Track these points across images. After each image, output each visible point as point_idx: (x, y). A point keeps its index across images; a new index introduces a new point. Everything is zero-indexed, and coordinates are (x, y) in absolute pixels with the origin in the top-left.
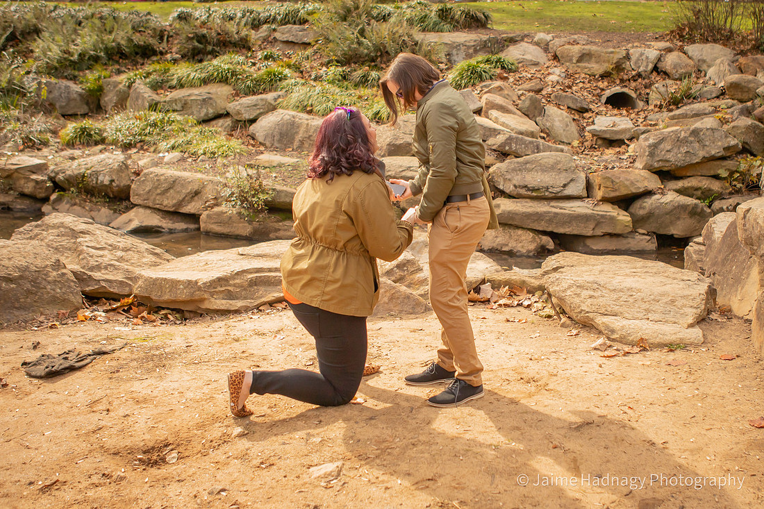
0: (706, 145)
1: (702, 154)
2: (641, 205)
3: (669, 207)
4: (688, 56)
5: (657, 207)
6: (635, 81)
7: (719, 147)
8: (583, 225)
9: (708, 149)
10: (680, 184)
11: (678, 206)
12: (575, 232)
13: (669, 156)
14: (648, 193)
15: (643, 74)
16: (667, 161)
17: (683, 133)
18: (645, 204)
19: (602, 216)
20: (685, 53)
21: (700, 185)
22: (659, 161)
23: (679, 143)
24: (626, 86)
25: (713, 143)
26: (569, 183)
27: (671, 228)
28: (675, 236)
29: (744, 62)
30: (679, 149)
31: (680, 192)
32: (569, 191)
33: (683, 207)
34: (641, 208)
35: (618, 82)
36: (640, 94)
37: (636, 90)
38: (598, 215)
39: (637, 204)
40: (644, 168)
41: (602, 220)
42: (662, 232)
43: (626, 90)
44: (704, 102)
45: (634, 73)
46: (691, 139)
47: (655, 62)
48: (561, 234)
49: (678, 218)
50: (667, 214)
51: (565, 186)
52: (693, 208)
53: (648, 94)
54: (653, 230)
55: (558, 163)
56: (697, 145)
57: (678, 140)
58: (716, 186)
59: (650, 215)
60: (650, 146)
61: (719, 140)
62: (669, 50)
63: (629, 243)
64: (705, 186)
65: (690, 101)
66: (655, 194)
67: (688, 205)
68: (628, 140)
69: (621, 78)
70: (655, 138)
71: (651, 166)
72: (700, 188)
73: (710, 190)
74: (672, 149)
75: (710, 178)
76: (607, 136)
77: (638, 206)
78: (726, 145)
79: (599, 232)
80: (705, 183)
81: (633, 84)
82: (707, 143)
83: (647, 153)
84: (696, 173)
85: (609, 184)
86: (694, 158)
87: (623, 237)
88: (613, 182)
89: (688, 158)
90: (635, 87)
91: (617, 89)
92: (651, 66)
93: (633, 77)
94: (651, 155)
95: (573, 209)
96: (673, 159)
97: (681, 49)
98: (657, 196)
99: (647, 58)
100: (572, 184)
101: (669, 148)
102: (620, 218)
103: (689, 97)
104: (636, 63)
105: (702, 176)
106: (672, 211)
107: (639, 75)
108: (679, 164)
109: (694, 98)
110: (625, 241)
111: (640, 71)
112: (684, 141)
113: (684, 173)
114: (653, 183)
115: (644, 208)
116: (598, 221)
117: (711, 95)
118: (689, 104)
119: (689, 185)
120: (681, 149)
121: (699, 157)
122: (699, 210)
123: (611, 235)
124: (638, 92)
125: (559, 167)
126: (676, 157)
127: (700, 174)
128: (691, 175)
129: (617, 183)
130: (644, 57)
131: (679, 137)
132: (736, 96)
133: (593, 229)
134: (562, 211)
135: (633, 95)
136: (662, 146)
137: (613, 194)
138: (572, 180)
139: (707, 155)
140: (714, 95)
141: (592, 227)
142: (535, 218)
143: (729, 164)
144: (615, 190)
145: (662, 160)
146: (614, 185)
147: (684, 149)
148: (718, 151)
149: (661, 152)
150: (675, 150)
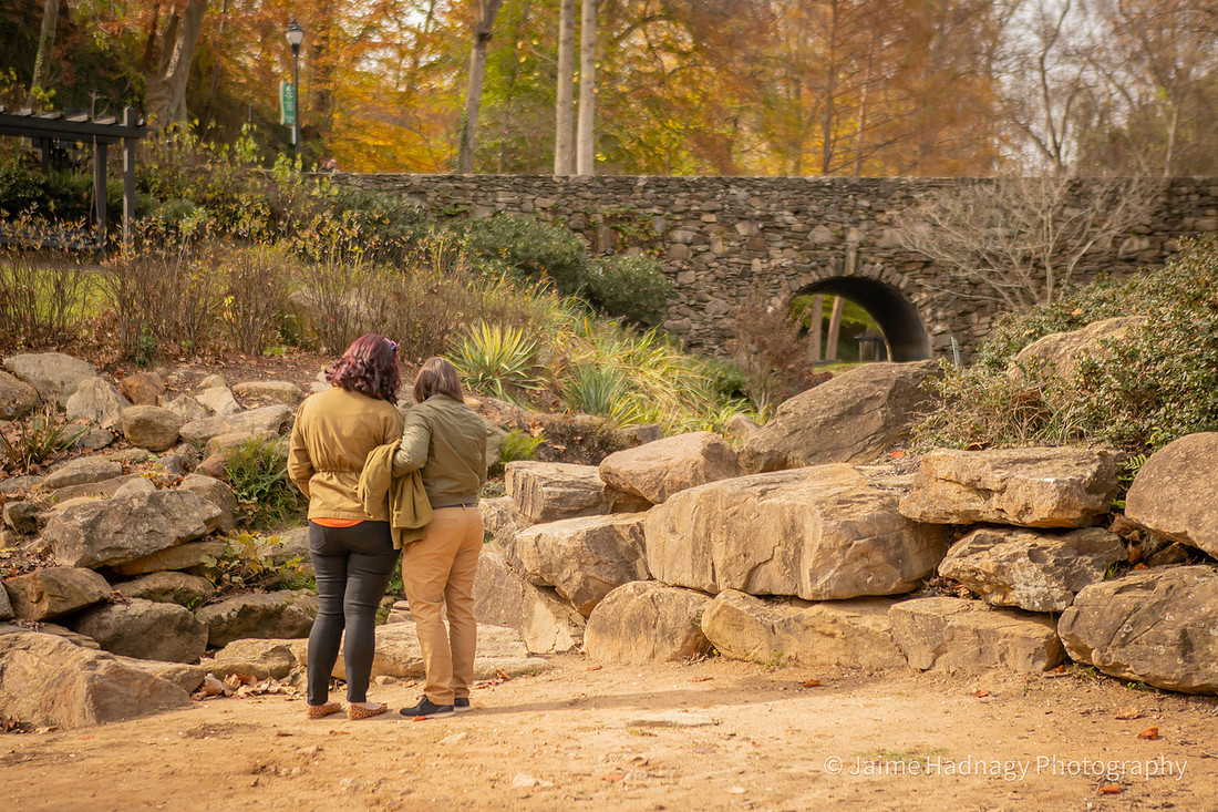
0: (177, 519)
1: (174, 533)
2: (99, 623)
3: (147, 621)
4: (15, 375)
5: (129, 624)
7: (197, 521)
9: (182, 524)
10: (143, 585)
11: (160, 619)
13: (122, 541)
14: (104, 604)
16: (120, 549)
17: (135, 501)
18: (106, 621)
20: (6, 370)
21: (173, 584)
22: (103, 551)
23: (132, 518)
25: (187, 514)
30: (135, 528)
31: (149, 595)
33: (167, 619)
34: (100, 628)
39: (94, 620)
40: (79, 564)
44: (90, 454)
46: (152, 510)
49: (161, 639)
50: (144, 632)
52: (182, 619)
56: (162, 519)
57: (130, 514)
58: (196, 584)
60: (84, 527)
61: (194, 510)
64: (182, 586)
65: (65, 453)
66: (112, 603)
67: (176, 615)
70: (85, 513)
71: (92, 559)
72: (172, 590)
73: (188, 591)
74: (124, 528)
75: (180, 573)
77: (95, 626)
78: (207, 517)
80: (180, 581)
82: (178, 515)
83: (82, 539)
84: (157, 567)
85: (56, 590)
86: (163, 540)
88: (60, 586)
89: (153, 541)
94: (89, 541)
96: (129, 545)
98: (118, 608)
101: (119, 527)
103: (61, 446)
105: (168, 570)
106: (151, 628)
108: (142, 553)
109: (70, 449)
112: (141, 515)
113: (138, 569)
114: (99, 587)
115: (106, 627)
117: (98, 442)
118: (65, 459)
119: (157, 586)
120: (140, 528)
121: (171, 538)
122: (190, 622)
126: (134, 540)
127: (165, 568)
128: (150, 571)
129: (66, 588)
131: (131, 509)
132: (145, 442)
136: (102, 525)
137: (64, 607)
139: (183, 535)
140: (103, 442)
143: (214, 546)
144: (65, 600)
145: (109, 548)
146: (62, 592)
147: (144, 528)
148: (197, 526)
149: (104, 535)
150: (131, 530)
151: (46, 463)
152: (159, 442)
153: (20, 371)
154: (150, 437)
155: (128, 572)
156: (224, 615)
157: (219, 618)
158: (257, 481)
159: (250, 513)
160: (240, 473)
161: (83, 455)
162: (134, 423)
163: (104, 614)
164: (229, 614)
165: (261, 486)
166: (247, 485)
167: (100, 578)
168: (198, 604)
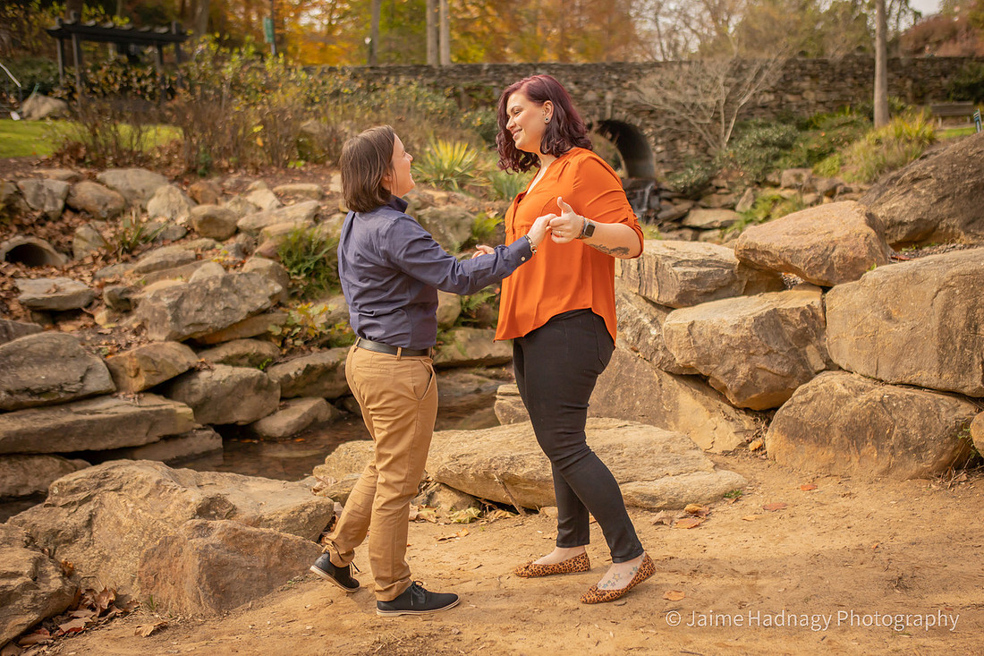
0: (247, 297)
1: (245, 308)
2: (189, 389)
3: (230, 385)
4: (107, 186)
5: (215, 388)
6: (43, 225)
7: (263, 297)
8: (132, 431)
9: (251, 300)
10: (223, 352)
11: (241, 382)
12: (122, 444)
13: (202, 317)
14: (193, 371)
15: (51, 214)
16: (201, 324)
17: (211, 283)
18: (195, 387)
19: (158, 413)
20: (98, 182)
21: (247, 350)
22: (188, 326)
23: (210, 297)
24: (31, 234)
25: (254, 291)
26: (85, 375)
27: (235, 414)
28: (240, 423)
29: (200, 190)
30: (213, 305)
31: (228, 361)
32: (93, 385)
33: (247, 382)
34: (191, 394)
35: (15, 229)
36: (59, 243)
37: (50, 239)
38: (151, 412)
39: (184, 387)
40: (169, 339)
41: (156, 419)
42: (222, 421)
43: (32, 240)
44: (169, 244)
45: (37, 214)
46: (225, 290)
47: (64, 197)
48: (102, 451)
49: (242, 399)
50: (229, 394)
51: (82, 379)
52: (259, 381)
53: (70, 242)
54: (210, 420)
55: (57, 347)
56: (234, 297)
57: (208, 294)
58: (266, 349)
59: (206, 400)
60: (170, 307)
61: (260, 288)
62: (75, 180)
63: (191, 445)
64: (255, 351)
65: (150, 245)
66: (199, 370)
67: (253, 378)
68: (86, 307)
69: (17, 222)
70: (170, 295)
71: (179, 334)
72: (247, 355)
73: (260, 355)
74: (203, 306)
75: (252, 340)
76: (54, 306)
77: (187, 391)
78: (270, 293)
79: (154, 438)
80: (253, 347)
81: (43, 231)
82: (247, 293)
83: (169, 318)
84: (233, 336)
85: (150, 366)
86: (236, 314)
87: (182, 438)
88: (153, 362)
89: (229, 316)
90: (47, 235)
91: (18, 239)
92: (60, 204)
93: (38, 220)
94: (176, 319)
95: (111, 411)
96: (209, 321)
97: (92, 178)
98: (204, 375)
99: (50, 191)
100: (90, 377)
101: (199, 305)
102: (180, 410)
103: (146, 239)
104: (35, 199)
105: (242, 338)
106: (233, 390)
107: (46, 217)
108: (220, 327)
109: (153, 241)
110: (184, 443)
111: (46, 210)
112: (217, 295)
113: (217, 339)
114: (187, 358)
115: (196, 392)
116: (151, 420)
117: (175, 235)
118: (150, 249)
119: (234, 352)
120: (217, 305)
121: (243, 313)
122: (266, 382)
123: (167, 438)
124: (54, 241)
125: (62, 352)
126: (212, 316)
127: (239, 336)
128: (227, 339)
129: (159, 363)
130: (45, 191)
131: (208, 290)
132: (212, 234)
133: (147, 434)
134: (96, 416)
135: (45, 245)
136: (185, 305)
137: (159, 380)
138: (89, 370)
139: (252, 309)
140: (179, 235)
141: (145, 431)
142: (61, 435)
143: (278, 316)
144: (159, 373)
145: (192, 324)
146: (156, 367)
147: (220, 305)
148: (264, 302)
149: (187, 313)
150: (209, 308)
151: (135, 253)
152: (222, 233)
153: (110, 182)
154: (216, 230)
155: (209, 342)
156: (292, 374)
157: (288, 376)
158: (303, 261)
159: (301, 287)
160: (289, 254)
161: (164, 245)
162: (201, 219)
163: (194, 381)
164: (296, 373)
165: (307, 265)
166: (295, 264)
167: (187, 349)
168: (268, 364)
